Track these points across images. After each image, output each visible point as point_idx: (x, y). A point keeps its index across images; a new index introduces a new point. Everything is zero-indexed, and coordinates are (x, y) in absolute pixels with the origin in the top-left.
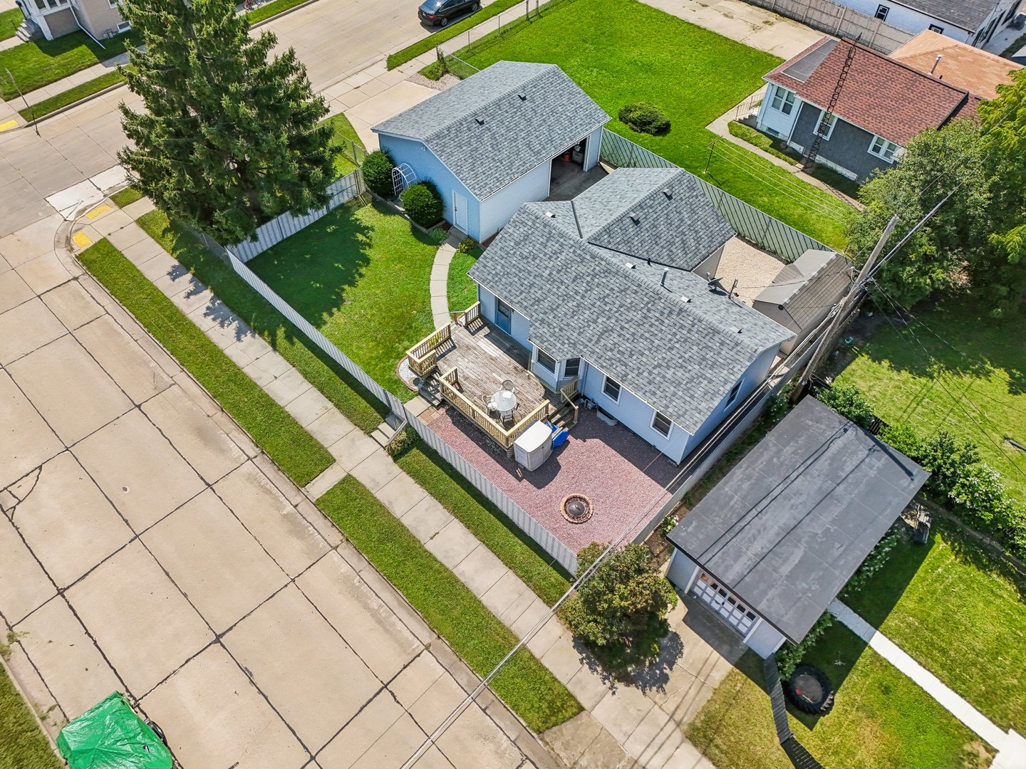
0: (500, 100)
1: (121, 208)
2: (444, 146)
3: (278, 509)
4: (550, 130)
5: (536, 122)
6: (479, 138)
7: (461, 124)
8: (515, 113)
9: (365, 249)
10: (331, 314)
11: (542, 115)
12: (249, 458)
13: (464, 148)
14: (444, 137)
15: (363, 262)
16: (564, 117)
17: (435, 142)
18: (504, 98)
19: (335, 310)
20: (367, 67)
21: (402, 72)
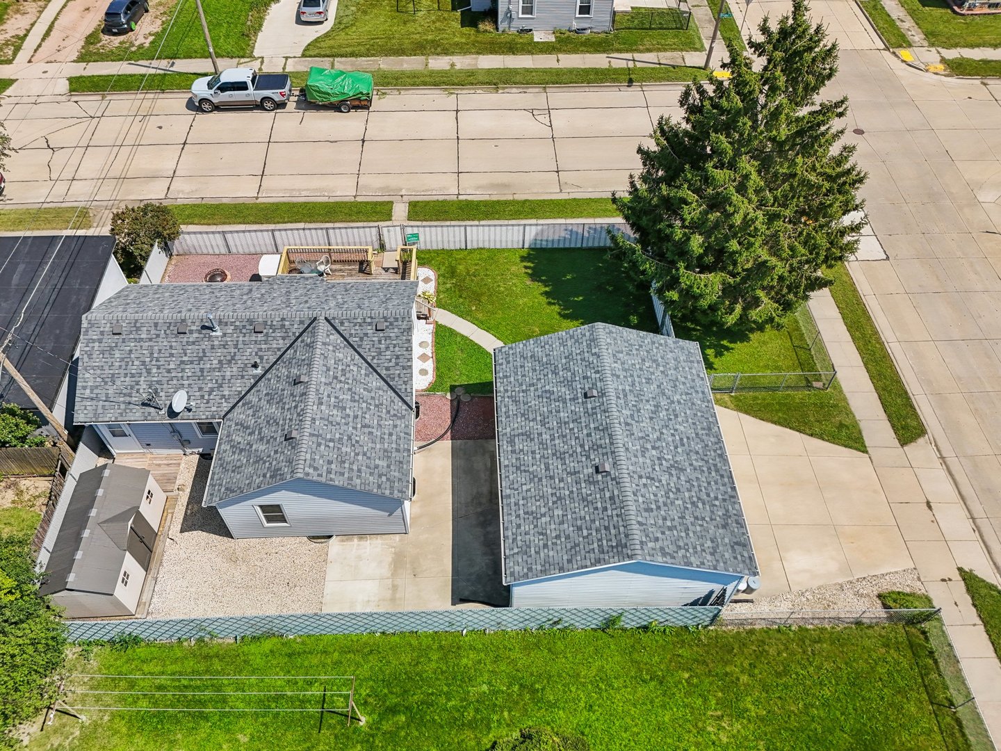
0: (611, 436)
2: (577, 341)
3: (408, 189)
4: (533, 477)
5: (555, 463)
6: (569, 383)
7: (597, 372)
8: (582, 446)
10: (526, 267)
11: (561, 480)
12: (459, 194)
13: (564, 361)
14: (589, 346)
15: (567, 314)
16: (543, 510)
17: (588, 334)
18: (612, 444)
19: (529, 271)
20: (989, 553)
21: (943, 580)
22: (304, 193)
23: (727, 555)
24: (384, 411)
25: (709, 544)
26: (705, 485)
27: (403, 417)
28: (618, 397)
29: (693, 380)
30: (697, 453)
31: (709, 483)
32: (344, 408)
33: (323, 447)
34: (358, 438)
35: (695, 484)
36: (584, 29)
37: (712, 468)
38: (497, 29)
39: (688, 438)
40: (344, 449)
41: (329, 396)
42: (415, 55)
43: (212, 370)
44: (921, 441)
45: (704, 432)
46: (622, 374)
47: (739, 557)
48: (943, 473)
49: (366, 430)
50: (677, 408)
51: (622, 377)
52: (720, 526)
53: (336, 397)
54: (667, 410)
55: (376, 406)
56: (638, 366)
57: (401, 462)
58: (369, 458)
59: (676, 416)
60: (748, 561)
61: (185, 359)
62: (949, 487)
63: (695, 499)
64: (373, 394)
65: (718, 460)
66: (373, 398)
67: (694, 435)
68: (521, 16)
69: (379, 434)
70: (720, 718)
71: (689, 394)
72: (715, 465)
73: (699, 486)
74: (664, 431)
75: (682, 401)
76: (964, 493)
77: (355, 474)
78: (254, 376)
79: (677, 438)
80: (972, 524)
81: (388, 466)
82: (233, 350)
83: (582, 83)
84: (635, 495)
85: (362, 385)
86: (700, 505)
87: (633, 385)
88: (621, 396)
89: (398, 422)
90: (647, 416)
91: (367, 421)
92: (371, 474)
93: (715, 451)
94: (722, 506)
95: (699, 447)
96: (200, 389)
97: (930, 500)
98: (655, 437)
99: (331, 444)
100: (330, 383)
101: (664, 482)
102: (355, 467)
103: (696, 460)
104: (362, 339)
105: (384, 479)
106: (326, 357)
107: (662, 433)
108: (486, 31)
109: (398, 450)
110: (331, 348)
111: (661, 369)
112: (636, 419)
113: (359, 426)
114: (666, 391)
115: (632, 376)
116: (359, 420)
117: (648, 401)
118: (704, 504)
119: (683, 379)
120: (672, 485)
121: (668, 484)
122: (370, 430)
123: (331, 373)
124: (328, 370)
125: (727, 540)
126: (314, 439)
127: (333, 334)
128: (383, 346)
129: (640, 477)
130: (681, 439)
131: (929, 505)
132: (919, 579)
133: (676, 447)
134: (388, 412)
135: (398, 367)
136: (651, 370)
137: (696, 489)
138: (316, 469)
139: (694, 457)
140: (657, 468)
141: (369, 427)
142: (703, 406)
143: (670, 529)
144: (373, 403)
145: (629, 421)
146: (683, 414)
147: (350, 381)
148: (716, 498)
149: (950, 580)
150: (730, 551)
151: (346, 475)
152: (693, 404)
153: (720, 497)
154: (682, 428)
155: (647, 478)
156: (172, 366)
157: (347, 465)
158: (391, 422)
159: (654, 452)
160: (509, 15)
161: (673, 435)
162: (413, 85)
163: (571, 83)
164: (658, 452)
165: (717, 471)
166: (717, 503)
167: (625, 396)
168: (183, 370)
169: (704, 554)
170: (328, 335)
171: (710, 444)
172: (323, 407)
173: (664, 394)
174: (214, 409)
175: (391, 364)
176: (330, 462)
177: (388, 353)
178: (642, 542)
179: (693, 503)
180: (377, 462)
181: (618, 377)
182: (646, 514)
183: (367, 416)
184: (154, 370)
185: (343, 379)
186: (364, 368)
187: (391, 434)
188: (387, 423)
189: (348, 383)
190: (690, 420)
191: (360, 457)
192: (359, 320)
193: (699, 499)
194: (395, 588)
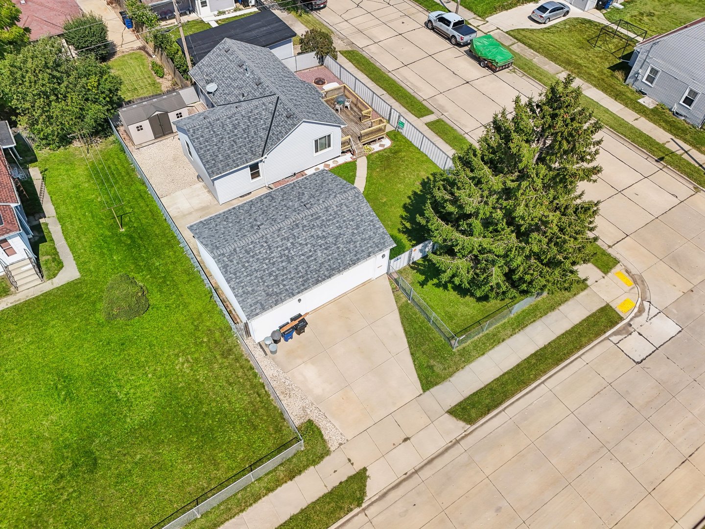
1: (608, 305)
5: (259, 213)
6: (312, 197)
7: (324, 202)
8: (273, 216)
9: (406, 216)
10: (428, 177)
11: (250, 218)
12: (467, 133)
13: (326, 190)
14: (340, 192)
15: (408, 207)
16: (230, 220)
17: (348, 189)
18: (278, 223)
19: (426, 180)
20: (393, 488)
21: (349, 460)
22: (408, 84)
23: (249, 300)
24: (251, 145)
25: (250, 289)
26: (289, 277)
27: (255, 155)
28: (312, 215)
29: (363, 251)
30: (309, 267)
31: (292, 279)
32: (236, 128)
33: (208, 130)
34: (225, 141)
35: (285, 272)
36: (681, 115)
37: (305, 278)
38: (625, 80)
39: (315, 259)
40: (214, 139)
41: (236, 119)
42: (560, 65)
43: (233, 87)
44: (461, 424)
45: (327, 267)
46: (331, 211)
47: (253, 308)
48: (443, 443)
49: (233, 143)
50: (333, 248)
51: (329, 213)
52: (267, 292)
53: (238, 122)
54: (326, 243)
55: (250, 141)
56: (345, 219)
57: (228, 165)
58: (219, 151)
59: (326, 249)
60: (254, 313)
61: (231, 76)
62: (431, 450)
63: (274, 274)
64: (255, 136)
65: (313, 280)
66: (253, 137)
67: (320, 262)
68: (644, 80)
69: (235, 149)
70: (188, 361)
71: (350, 251)
72: (308, 279)
73: (286, 274)
74: (309, 246)
75: (341, 249)
76: (436, 462)
77: (205, 149)
78: (240, 100)
79: (311, 254)
80: (411, 472)
81: (221, 161)
82: (245, 85)
83: (629, 139)
84: (252, 242)
85: (256, 130)
86: (272, 278)
87: (329, 220)
88: (314, 217)
89: (249, 154)
90: (312, 234)
91: (238, 141)
92: (211, 156)
93: (319, 276)
94: (282, 290)
95: (313, 267)
96: (224, 90)
97: (411, 439)
98: (301, 242)
99: (212, 133)
100: (244, 117)
101: (273, 255)
102: (208, 148)
103: (303, 268)
104: (279, 115)
105: (213, 162)
106: (257, 108)
107: (306, 245)
108: (617, 78)
109: (234, 161)
110: (264, 107)
111: (355, 231)
112: (305, 229)
113: (232, 139)
114: (341, 239)
115: (335, 218)
116: (235, 137)
117: (323, 231)
118: (275, 279)
119: (358, 245)
120: (274, 260)
121: (273, 257)
122: (234, 144)
123: (250, 114)
124: (251, 112)
125: (259, 298)
126: (209, 125)
127: (272, 104)
128: (281, 124)
129: (266, 242)
130: (311, 256)
131: (406, 440)
132: (341, 444)
133: (303, 255)
134: (251, 147)
135: (276, 136)
136: (349, 226)
137: (282, 273)
138: (194, 132)
139: (304, 266)
140: (279, 249)
141: (236, 143)
142: (348, 262)
143: (243, 266)
144: (250, 138)
145: (300, 226)
146: (331, 252)
147: (253, 124)
148: (284, 285)
149: (352, 464)
150: (253, 302)
151: (201, 146)
152: (344, 256)
153: (287, 287)
154: (320, 254)
155: (268, 246)
156: (226, 76)
157: (207, 144)
158: (247, 151)
159: (289, 244)
160: (636, 75)
161: (310, 251)
162: (534, 77)
163: (622, 134)
164: (292, 246)
165: (305, 281)
166: (281, 287)
167: (317, 219)
168: (226, 80)
169: (240, 288)
170: (270, 103)
171: (322, 272)
172: (228, 120)
173: (337, 238)
174: (219, 101)
175: (276, 133)
176: (202, 136)
177: (280, 128)
178: (223, 254)
179: (270, 274)
180: (220, 155)
181: (327, 211)
182: (243, 251)
183: (240, 140)
184: (221, 73)
185: (251, 120)
186: (266, 126)
187: (240, 154)
188: (244, 150)
189: (251, 124)
190: (330, 257)
191: (215, 147)
192: (286, 107)
193: (276, 276)
194: (190, 213)
